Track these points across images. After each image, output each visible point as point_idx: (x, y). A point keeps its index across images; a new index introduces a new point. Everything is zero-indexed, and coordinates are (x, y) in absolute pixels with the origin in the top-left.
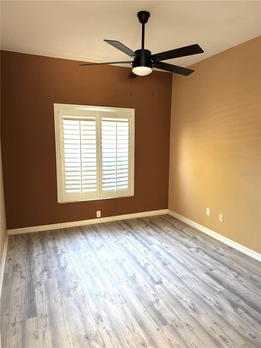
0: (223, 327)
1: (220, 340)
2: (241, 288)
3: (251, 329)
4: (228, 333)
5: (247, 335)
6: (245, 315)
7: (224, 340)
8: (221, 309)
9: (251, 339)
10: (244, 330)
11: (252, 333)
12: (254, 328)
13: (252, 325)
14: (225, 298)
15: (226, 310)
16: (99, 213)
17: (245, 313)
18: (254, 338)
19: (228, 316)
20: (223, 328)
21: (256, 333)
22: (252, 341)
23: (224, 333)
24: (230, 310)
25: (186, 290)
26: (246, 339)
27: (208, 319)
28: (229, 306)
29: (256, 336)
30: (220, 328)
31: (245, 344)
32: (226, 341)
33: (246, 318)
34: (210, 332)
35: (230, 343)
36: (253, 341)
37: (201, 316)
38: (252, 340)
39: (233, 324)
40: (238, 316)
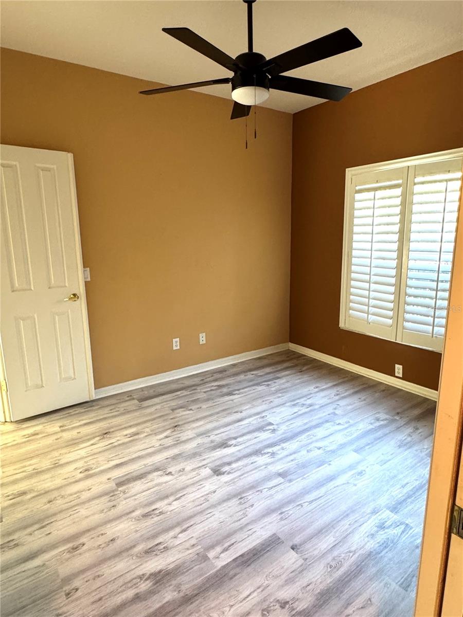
0: (102, 550)
1: (76, 544)
2: (232, 606)
3: (89, 593)
4: (87, 555)
5: (77, 583)
6: (130, 593)
7: (75, 549)
8: (148, 552)
9: (67, 588)
10: (89, 580)
11: (79, 593)
12: (92, 600)
13: (100, 599)
14: (184, 563)
15: (147, 559)
16: (399, 369)
17: (137, 594)
18: (68, 595)
19: (127, 561)
20: (99, 550)
21: (77, 599)
22: (62, 588)
23: (90, 550)
24: (145, 568)
25: (203, 505)
26: (67, 580)
27: (125, 531)
28: (159, 568)
29: (69, 599)
30: (100, 545)
31: (58, 576)
32: (71, 550)
33: (122, 591)
34: (96, 531)
35: (66, 555)
36: (61, 590)
37: (131, 523)
38: (64, 589)
39: (106, 566)
40: (129, 577)
